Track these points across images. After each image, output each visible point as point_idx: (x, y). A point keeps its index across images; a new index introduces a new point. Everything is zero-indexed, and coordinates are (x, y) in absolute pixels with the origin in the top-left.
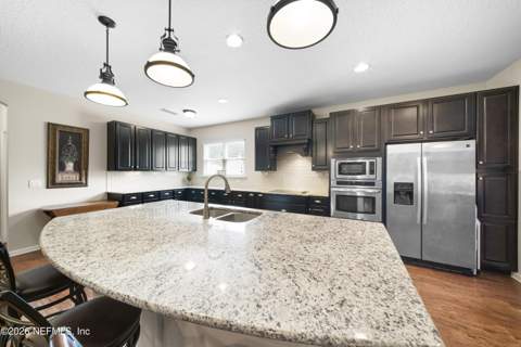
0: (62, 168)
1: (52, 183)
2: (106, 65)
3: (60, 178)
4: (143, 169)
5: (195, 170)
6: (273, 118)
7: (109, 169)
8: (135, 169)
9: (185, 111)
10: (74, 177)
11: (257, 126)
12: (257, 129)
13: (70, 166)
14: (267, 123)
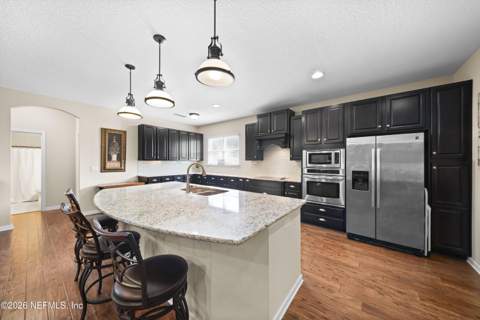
0: (110, 159)
1: (104, 169)
2: (130, 94)
3: (109, 165)
4: (162, 159)
5: (202, 159)
6: (259, 116)
7: (139, 159)
8: (157, 159)
9: (191, 114)
10: (117, 165)
11: (247, 123)
12: (247, 126)
13: (114, 157)
14: (255, 121)
